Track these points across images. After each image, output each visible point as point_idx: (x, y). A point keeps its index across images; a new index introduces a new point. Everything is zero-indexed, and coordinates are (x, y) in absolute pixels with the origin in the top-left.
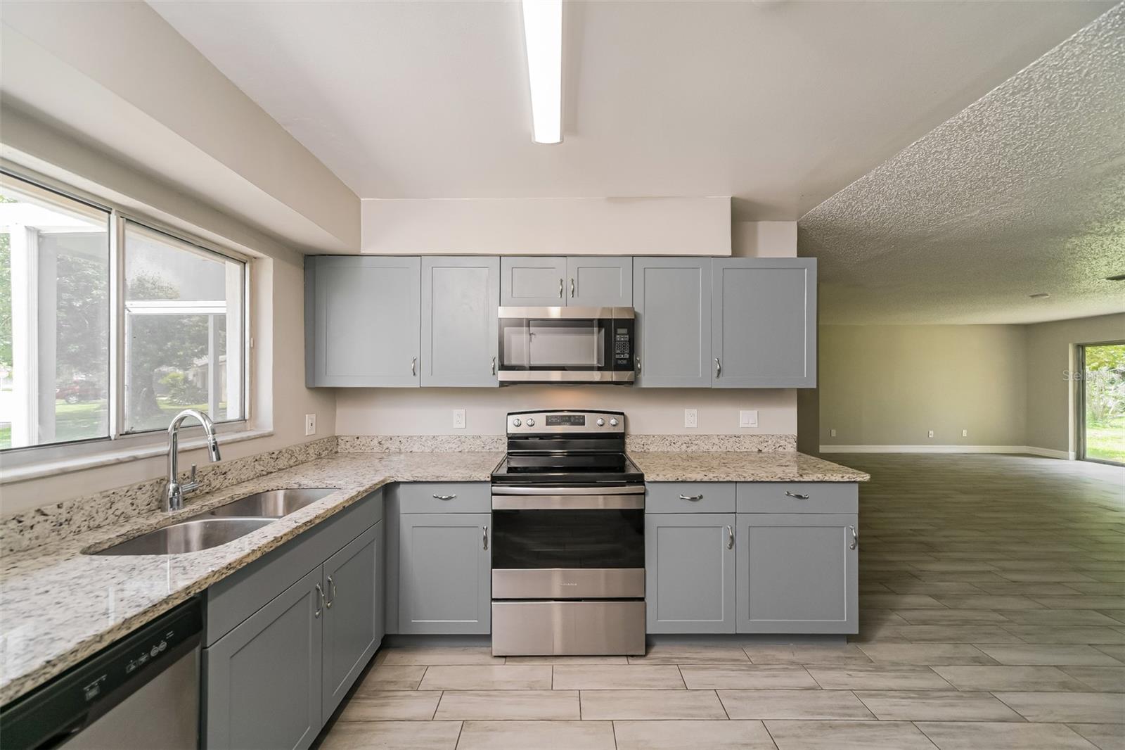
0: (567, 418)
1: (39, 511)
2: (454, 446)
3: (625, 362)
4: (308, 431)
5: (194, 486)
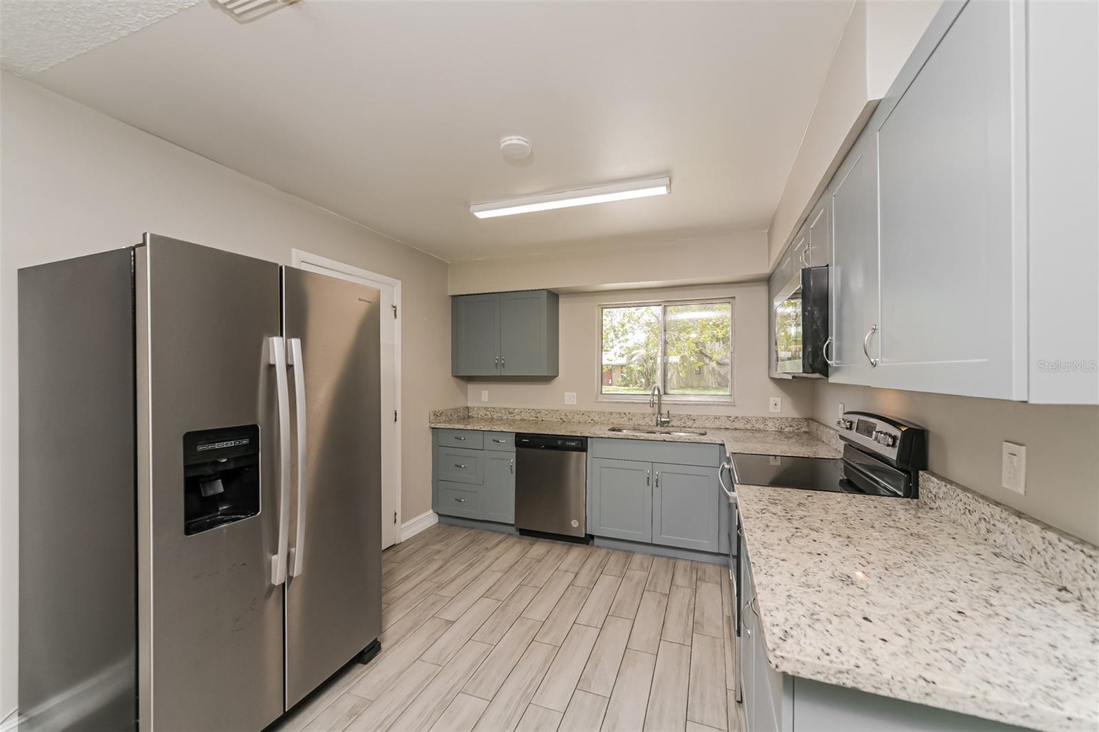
0: (868, 425)
4: (772, 409)
5: (668, 420)
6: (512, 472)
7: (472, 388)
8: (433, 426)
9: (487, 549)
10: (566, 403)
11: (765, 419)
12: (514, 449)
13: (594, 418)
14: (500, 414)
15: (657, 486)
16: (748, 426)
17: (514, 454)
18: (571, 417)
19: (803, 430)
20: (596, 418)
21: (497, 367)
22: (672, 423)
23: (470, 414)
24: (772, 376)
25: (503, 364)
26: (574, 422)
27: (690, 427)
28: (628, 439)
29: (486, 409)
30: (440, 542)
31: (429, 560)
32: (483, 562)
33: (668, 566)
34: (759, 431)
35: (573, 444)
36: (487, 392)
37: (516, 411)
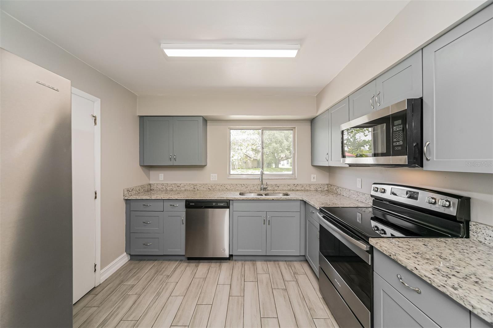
0: (413, 192)
1: (244, 184)
2: (356, 197)
3: (400, 148)
4: (312, 180)
5: (267, 187)
6: (183, 224)
7: (153, 173)
8: (126, 198)
9: (168, 276)
10: (211, 180)
11: (310, 185)
12: (184, 209)
13: (227, 188)
14: (171, 187)
15: (269, 224)
16: (303, 189)
17: (184, 213)
18: (214, 188)
19: (325, 189)
20: (229, 188)
21: (171, 160)
22: (268, 189)
23: (151, 188)
24: (313, 165)
25: (175, 158)
26: (216, 190)
27: (276, 190)
28: (254, 200)
29: (162, 184)
30: (133, 276)
31: (125, 297)
32: (167, 289)
33: (276, 267)
34: (307, 190)
35: (222, 204)
36: (163, 174)
37: (182, 185)
